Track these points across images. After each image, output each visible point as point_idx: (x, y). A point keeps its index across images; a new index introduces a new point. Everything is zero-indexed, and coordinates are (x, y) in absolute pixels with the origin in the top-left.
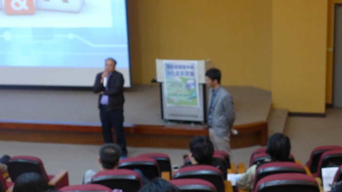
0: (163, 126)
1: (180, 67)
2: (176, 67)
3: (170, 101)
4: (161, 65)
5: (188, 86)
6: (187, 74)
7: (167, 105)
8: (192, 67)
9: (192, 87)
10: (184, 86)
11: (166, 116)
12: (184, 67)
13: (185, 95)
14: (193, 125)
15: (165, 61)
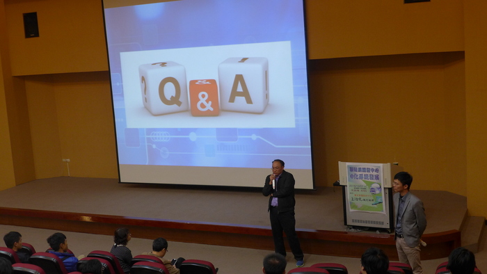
0: (346, 233)
1: (364, 170)
2: (360, 170)
3: (354, 206)
4: (344, 167)
5: (373, 190)
6: (372, 177)
7: (350, 210)
8: (377, 170)
9: (377, 192)
10: (368, 190)
11: (350, 223)
12: (368, 170)
13: (370, 200)
14: (378, 232)
15: (348, 164)
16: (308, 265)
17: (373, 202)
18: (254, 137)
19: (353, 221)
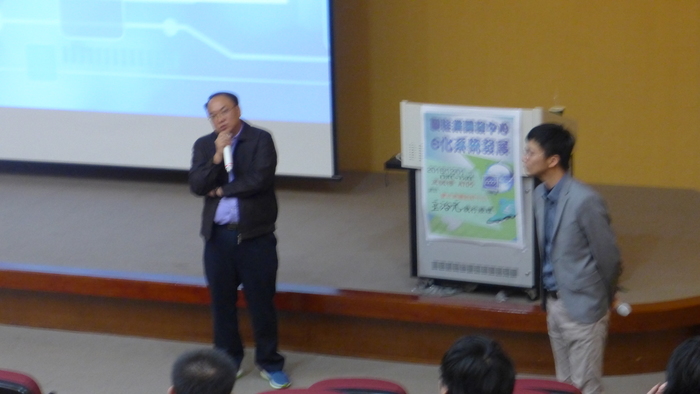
0: (415, 297)
1: (470, 126)
2: (458, 125)
3: (439, 226)
4: (414, 117)
5: (490, 183)
6: (489, 146)
7: (427, 235)
8: (504, 128)
9: (503, 187)
10: (479, 182)
11: (426, 269)
12: (482, 127)
13: (482, 210)
14: (501, 297)
15: (427, 109)
16: (304, 381)
17: (492, 215)
18: (171, 27)
19: (435, 265)
